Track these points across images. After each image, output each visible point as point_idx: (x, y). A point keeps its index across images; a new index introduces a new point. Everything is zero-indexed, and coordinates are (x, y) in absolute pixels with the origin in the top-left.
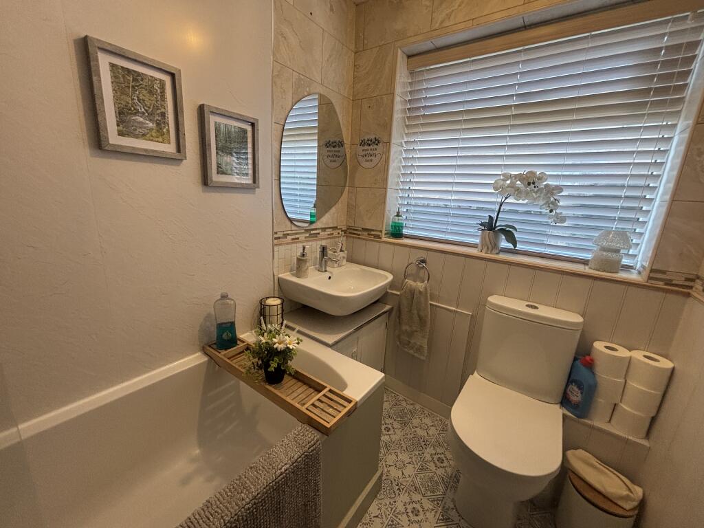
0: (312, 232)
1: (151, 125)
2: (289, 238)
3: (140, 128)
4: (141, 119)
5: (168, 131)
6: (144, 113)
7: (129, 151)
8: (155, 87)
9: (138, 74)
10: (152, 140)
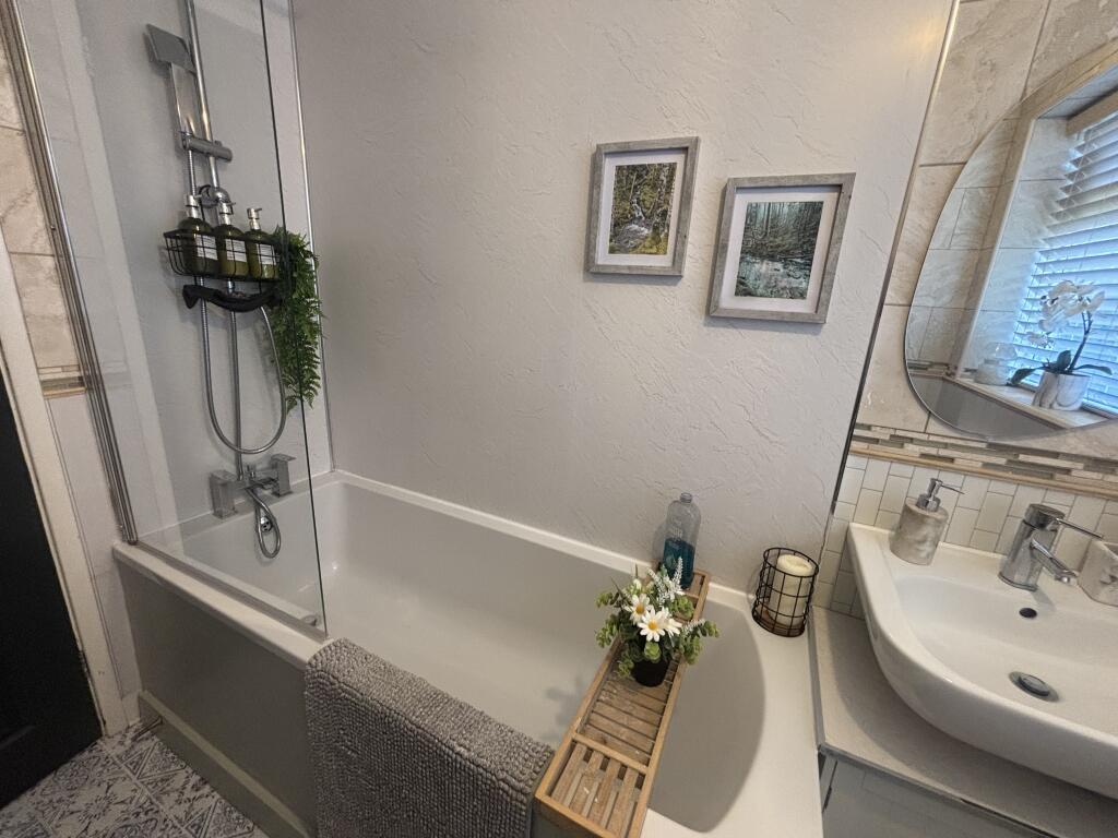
0: (1022, 457)
1: (646, 231)
2: (912, 450)
3: (633, 239)
4: (636, 227)
5: (667, 235)
6: (641, 217)
7: (612, 271)
8: (662, 177)
9: (643, 167)
10: (644, 253)
